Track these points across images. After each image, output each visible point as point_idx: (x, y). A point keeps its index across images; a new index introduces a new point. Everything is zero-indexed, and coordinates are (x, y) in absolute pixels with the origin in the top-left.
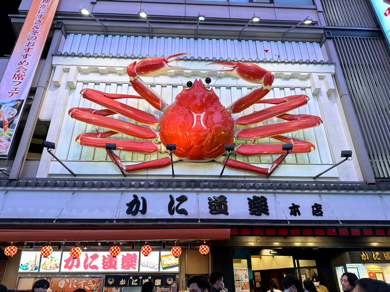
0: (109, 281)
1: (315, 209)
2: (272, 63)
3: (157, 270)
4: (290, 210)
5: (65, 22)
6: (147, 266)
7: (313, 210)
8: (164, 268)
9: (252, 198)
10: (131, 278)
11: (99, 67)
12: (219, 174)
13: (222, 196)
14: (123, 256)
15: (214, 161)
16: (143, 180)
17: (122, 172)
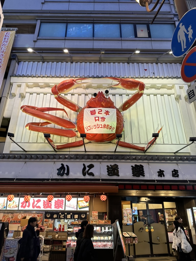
0: (47, 215)
1: (174, 173)
2: (149, 78)
3: (76, 210)
4: (158, 174)
5: (17, 54)
6: (70, 207)
7: (173, 174)
8: (80, 208)
9: (134, 166)
10: (60, 214)
11: (39, 83)
12: (114, 151)
13: (115, 165)
14: (55, 200)
15: (111, 142)
16: (67, 155)
17: (54, 149)
